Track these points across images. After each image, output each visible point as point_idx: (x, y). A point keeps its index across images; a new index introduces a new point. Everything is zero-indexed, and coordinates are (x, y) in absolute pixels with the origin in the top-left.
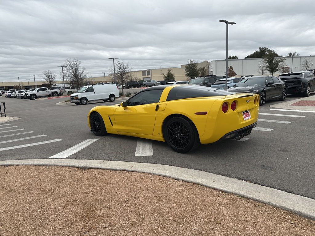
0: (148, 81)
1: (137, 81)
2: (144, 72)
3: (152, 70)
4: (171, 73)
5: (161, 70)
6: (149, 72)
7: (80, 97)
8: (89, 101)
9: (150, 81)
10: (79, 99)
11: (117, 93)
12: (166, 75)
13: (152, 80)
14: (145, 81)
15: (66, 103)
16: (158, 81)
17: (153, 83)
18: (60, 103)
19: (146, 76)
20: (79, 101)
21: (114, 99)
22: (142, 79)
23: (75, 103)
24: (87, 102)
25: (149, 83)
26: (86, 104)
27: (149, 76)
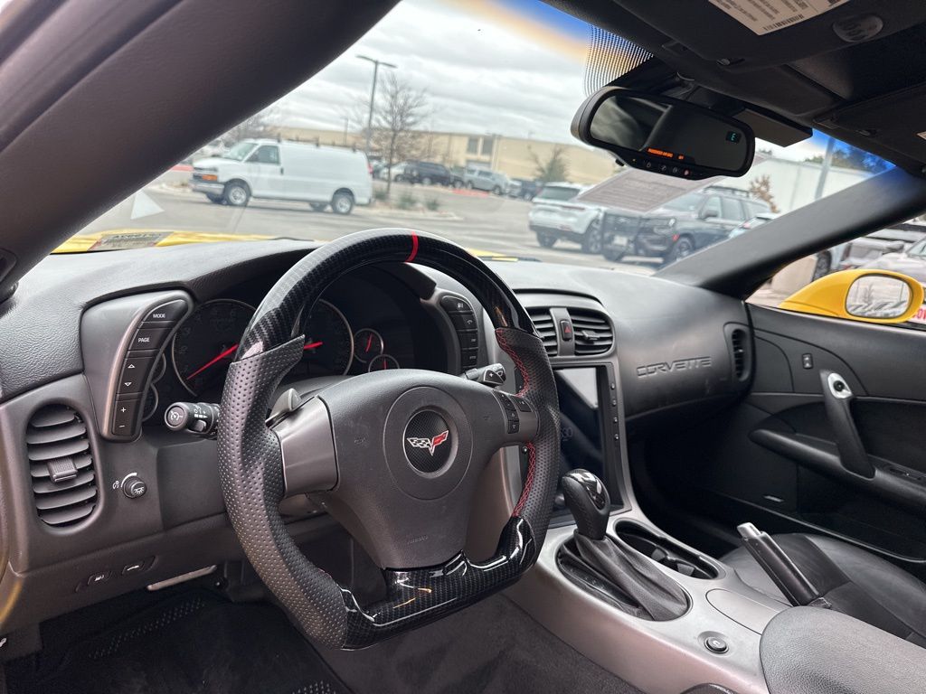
0: (481, 173)
1: (447, 166)
2: (473, 140)
3: (500, 137)
4: (560, 160)
5: (530, 144)
6: (489, 143)
7: (224, 178)
8: (255, 197)
9: (488, 174)
10: (221, 183)
11: (362, 185)
12: (544, 165)
13: (495, 170)
14: (472, 171)
15: (182, 189)
16: (514, 179)
17: (498, 181)
18: (162, 188)
19: (479, 156)
20: (217, 189)
21: (351, 209)
22: (462, 163)
23: (209, 197)
24: (247, 200)
25: (484, 182)
26: (245, 205)
27: (485, 158)
